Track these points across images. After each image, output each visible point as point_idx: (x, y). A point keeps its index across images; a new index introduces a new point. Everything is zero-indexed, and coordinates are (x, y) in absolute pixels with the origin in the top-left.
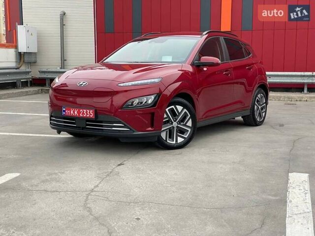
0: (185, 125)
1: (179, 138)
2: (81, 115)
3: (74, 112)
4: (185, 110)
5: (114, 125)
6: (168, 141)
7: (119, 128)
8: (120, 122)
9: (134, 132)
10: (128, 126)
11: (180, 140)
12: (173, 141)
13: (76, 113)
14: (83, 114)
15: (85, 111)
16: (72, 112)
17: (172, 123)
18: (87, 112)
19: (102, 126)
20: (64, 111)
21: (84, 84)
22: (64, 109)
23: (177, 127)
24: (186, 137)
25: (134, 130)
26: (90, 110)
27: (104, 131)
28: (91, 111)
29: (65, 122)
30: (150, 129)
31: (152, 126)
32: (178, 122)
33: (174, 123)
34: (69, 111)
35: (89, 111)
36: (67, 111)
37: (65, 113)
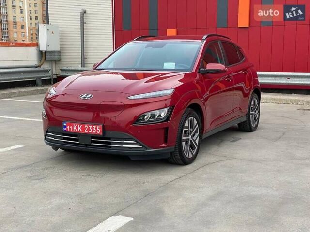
2: (85, 131)
3: (77, 128)
5: (125, 142)
7: (130, 145)
8: (132, 138)
9: (147, 149)
10: (141, 142)
13: (79, 128)
14: (88, 129)
15: (91, 127)
16: (74, 128)
18: (92, 128)
19: (110, 143)
20: (65, 127)
21: (88, 96)
22: (65, 125)
25: (147, 147)
26: (97, 125)
27: (112, 148)
28: (98, 127)
29: (65, 138)
30: (164, 145)
31: (165, 142)
34: (71, 127)
35: (95, 127)
36: (68, 127)
37: (65, 129)
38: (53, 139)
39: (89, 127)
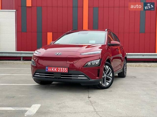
0: (109, 76)
1: (107, 83)
2: (59, 71)
3: (54, 69)
4: (109, 68)
5: (79, 76)
6: (102, 85)
7: (82, 77)
8: (83, 74)
9: (90, 79)
10: (87, 76)
11: (107, 84)
12: (105, 84)
13: (55, 70)
14: (60, 70)
15: (62, 68)
16: (53, 69)
17: (104, 75)
18: (62, 69)
19: (71, 77)
20: (47, 69)
21: (59, 54)
22: (47, 68)
23: (106, 77)
24: (110, 82)
28: (65, 69)
29: (46, 75)
30: (97, 78)
31: (98, 76)
32: (106, 74)
33: (105, 75)
34: (50, 69)
35: (64, 69)
36: (49, 69)
37: (47, 70)
38: (39, 76)
39: (60, 69)
